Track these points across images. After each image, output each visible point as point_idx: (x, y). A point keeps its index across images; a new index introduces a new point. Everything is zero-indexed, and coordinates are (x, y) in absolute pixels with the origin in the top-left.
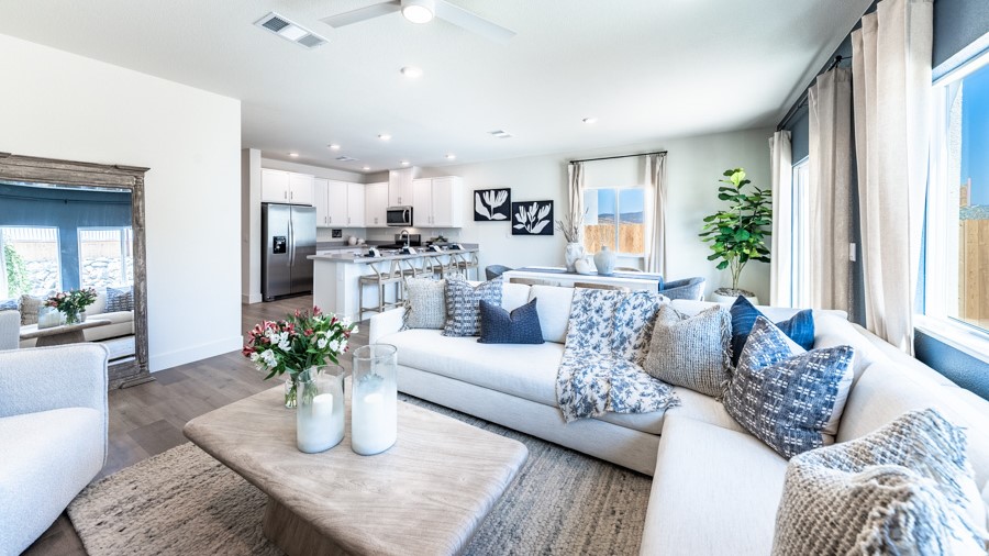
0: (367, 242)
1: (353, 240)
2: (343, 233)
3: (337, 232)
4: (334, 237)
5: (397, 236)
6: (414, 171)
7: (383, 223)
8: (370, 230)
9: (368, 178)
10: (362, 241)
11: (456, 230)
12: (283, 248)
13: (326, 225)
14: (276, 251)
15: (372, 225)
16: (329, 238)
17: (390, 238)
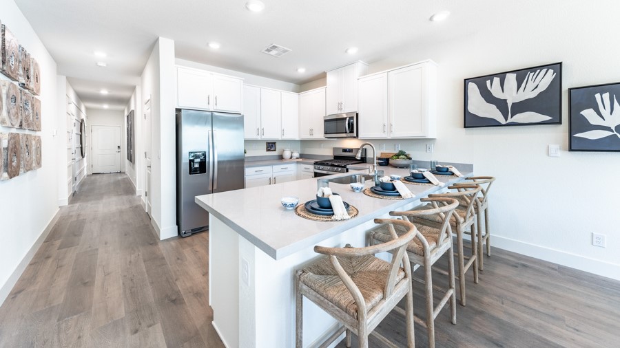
0: (302, 156)
1: (287, 154)
2: (278, 146)
3: (271, 146)
4: (268, 150)
5: (335, 149)
6: (360, 66)
7: (319, 134)
8: (304, 142)
9: (302, 85)
10: (296, 155)
11: (424, 142)
12: (203, 167)
13: (259, 138)
14: (192, 171)
15: (307, 137)
16: (262, 151)
17: (327, 152)
